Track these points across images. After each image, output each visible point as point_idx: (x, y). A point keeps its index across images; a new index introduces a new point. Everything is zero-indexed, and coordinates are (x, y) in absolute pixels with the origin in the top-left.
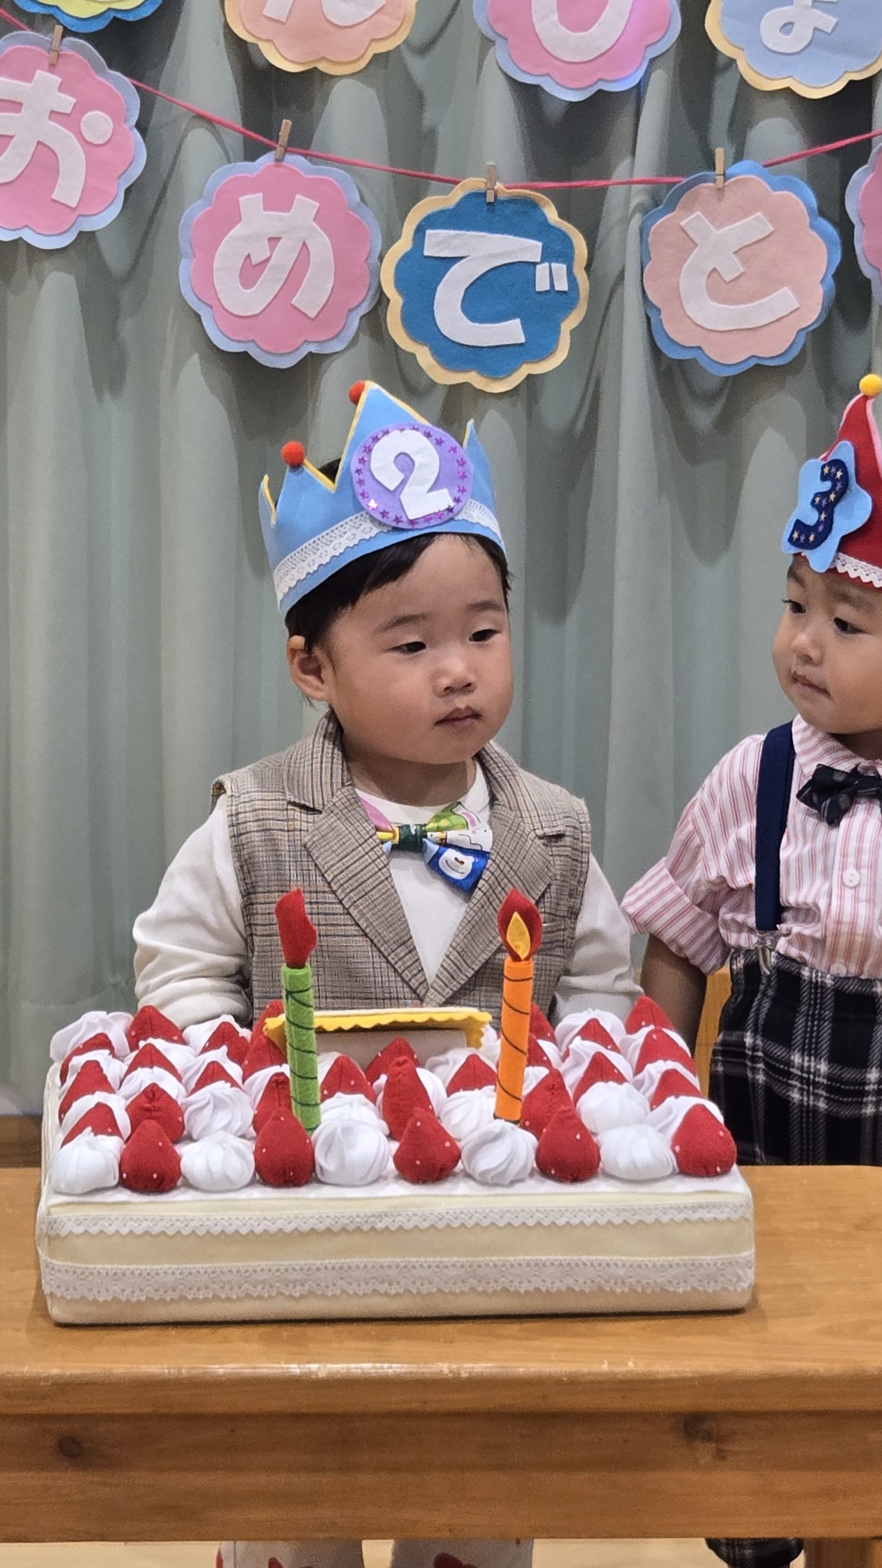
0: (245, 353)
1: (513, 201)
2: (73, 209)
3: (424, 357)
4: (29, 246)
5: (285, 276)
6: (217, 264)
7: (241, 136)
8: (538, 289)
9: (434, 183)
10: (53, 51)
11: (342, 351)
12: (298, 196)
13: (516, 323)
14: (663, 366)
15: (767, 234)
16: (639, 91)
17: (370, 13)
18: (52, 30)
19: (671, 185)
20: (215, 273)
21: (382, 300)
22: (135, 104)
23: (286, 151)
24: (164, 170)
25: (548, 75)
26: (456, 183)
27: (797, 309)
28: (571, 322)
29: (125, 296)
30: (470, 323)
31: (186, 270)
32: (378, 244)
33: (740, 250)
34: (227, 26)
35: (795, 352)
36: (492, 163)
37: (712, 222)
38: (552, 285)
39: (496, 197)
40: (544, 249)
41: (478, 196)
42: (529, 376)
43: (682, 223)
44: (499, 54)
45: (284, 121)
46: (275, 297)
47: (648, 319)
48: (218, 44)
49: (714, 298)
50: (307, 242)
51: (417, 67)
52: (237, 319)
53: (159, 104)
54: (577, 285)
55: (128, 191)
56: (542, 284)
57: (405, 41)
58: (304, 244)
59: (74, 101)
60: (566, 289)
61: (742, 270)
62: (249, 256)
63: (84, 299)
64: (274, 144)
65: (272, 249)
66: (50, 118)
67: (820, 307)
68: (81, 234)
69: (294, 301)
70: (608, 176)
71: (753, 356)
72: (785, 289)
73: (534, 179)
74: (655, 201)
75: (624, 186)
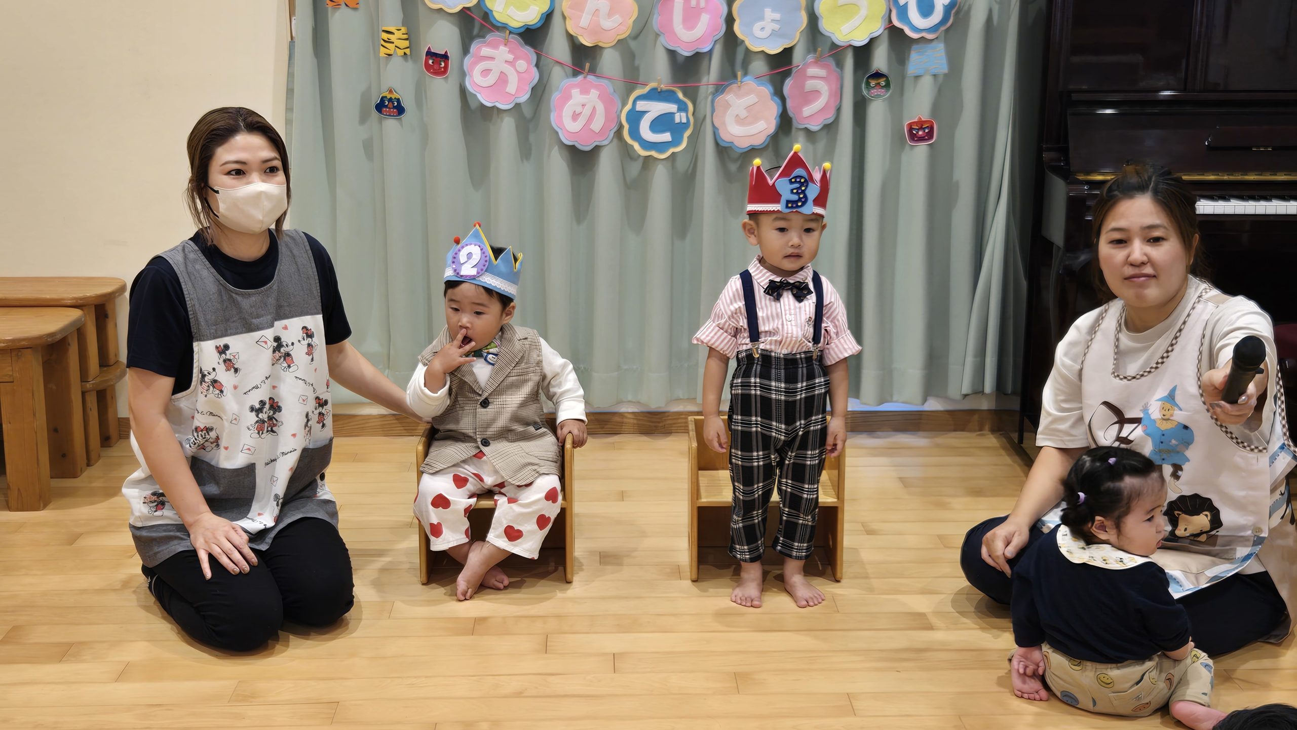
0: (574, 145)
1: (667, 91)
2: (513, 95)
3: (636, 146)
4: (498, 109)
5: (587, 118)
6: (564, 114)
7: (572, 69)
8: (676, 122)
9: (639, 85)
10: (505, 39)
11: (608, 145)
12: (592, 90)
13: (668, 134)
14: (720, 148)
15: (756, 102)
16: (710, 52)
17: (617, 25)
18: (505, 32)
19: (722, 85)
20: (563, 117)
21: (621, 126)
22: (534, 58)
23: (587, 74)
24: (545, 81)
25: (679, 46)
26: (647, 85)
27: (767, 128)
28: (688, 134)
29: (532, 125)
30: (652, 134)
31: (553, 116)
32: (620, 107)
33: (747, 107)
34: (567, 31)
35: (766, 143)
36: (659, 78)
37: (737, 98)
38: (681, 121)
39: (661, 89)
40: (678, 107)
41: (654, 89)
42: (673, 153)
43: (726, 99)
44: (662, 39)
45: (587, 64)
46: (584, 125)
47: (715, 132)
48: (563, 36)
49: (738, 124)
51: (633, 44)
52: (571, 133)
53: (543, 58)
54: (689, 121)
55: (532, 89)
56: (677, 120)
57: (629, 35)
58: (594, 107)
59: (513, 57)
60: (686, 121)
61: (747, 114)
62: (575, 111)
63: (517, 127)
64: (583, 72)
65: (583, 108)
66: (505, 63)
67: (774, 127)
68: (516, 104)
69: (591, 127)
70: (700, 82)
71: (751, 145)
72: (762, 121)
73: (674, 84)
74: (717, 91)
75: (706, 85)
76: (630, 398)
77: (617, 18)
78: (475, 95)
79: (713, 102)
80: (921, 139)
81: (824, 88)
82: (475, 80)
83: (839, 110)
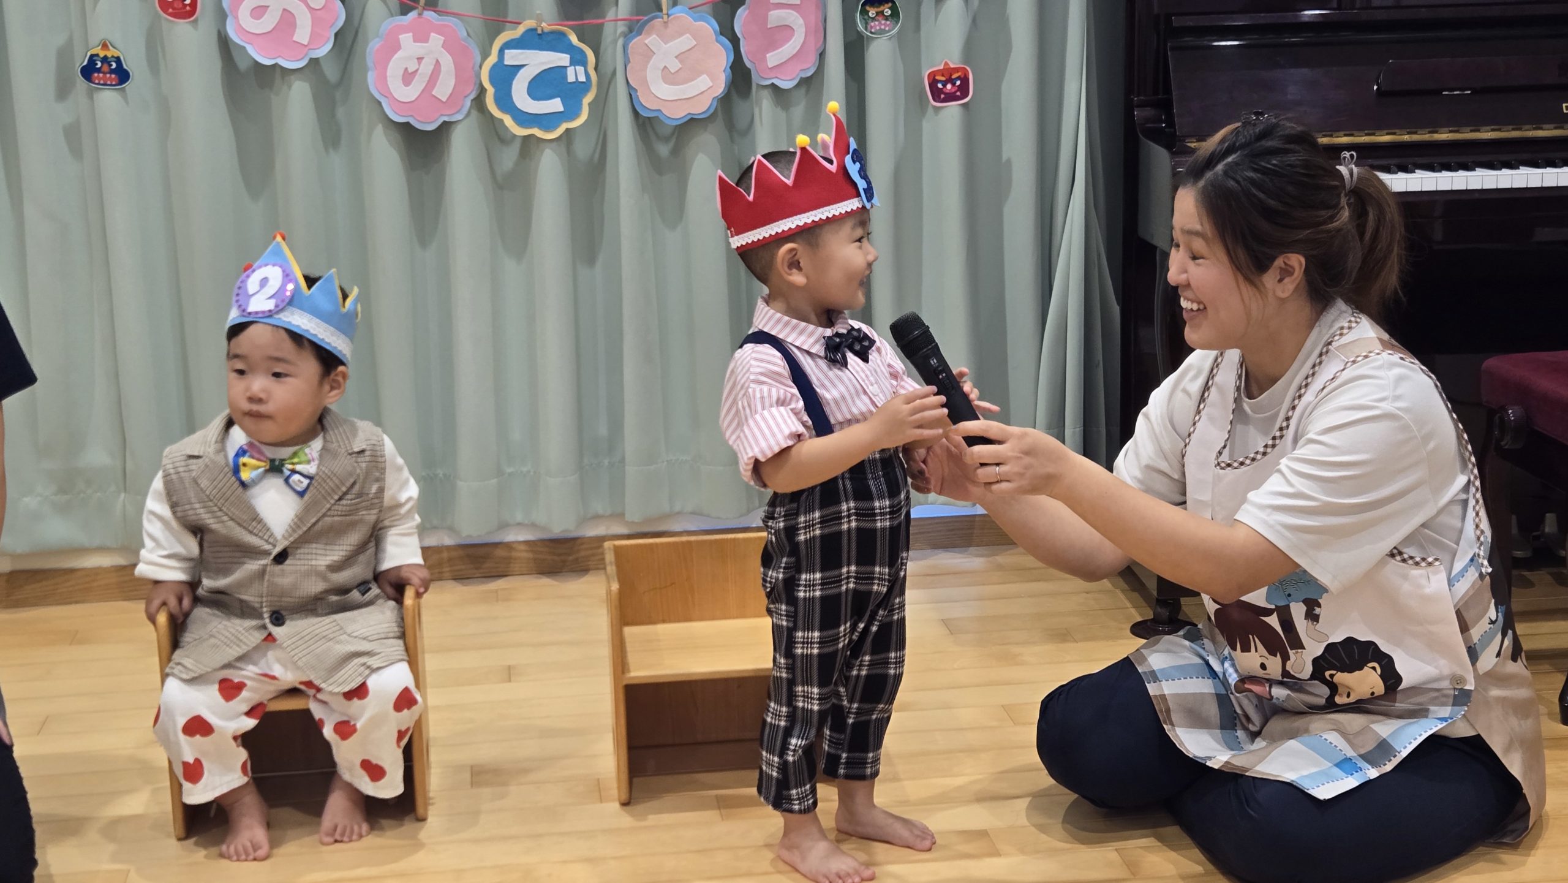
0: (408, 122)
1: (552, 32)
2: (306, 46)
3: (508, 121)
4: (283, 69)
5: (427, 79)
6: (389, 73)
7: (398, 1)
8: (569, 81)
9: (507, 24)
11: (462, 120)
12: (433, 34)
13: (558, 101)
14: (641, 121)
15: (693, 45)
19: (638, 21)
20: (388, 79)
21: (482, 90)
23: (424, 9)
24: (356, 22)
26: (520, 24)
27: (711, 87)
28: (587, 99)
29: (339, 94)
30: (533, 101)
31: (371, 77)
32: (479, 59)
33: (679, 55)
35: (712, 110)
36: (538, 12)
37: (662, 41)
38: (577, 79)
39: (542, 30)
40: (571, 58)
41: (532, 31)
42: (567, 130)
43: (646, 42)
46: (423, 90)
47: (631, 95)
49: (666, 83)
50: (439, 60)
52: (402, 104)
54: (590, 78)
55: (336, 35)
56: (571, 78)
60: (584, 80)
61: (681, 66)
62: (406, 69)
63: (315, 97)
64: (416, 5)
65: (419, 64)
67: (724, 86)
68: (311, 59)
69: (434, 93)
70: (604, 17)
71: (690, 114)
72: (705, 76)
73: (563, 20)
74: (631, 30)
75: (613, 22)
76: (519, 517)
78: (244, 48)
79: (625, 48)
80: (951, 97)
81: (796, 20)
82: (241, 22)
83: (822, 55)
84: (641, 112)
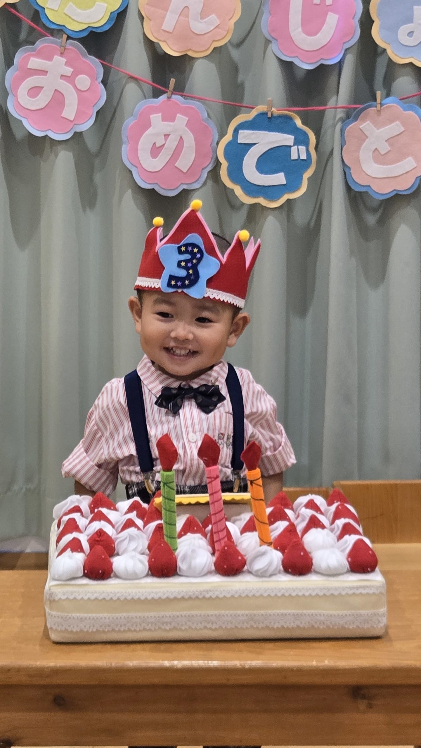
0: (153, 189)
1: (280, 116)
2: (72, 121)
3: (238, 191)
4: (51, 140)
5: (172, 153)
6: (140, 146)
7: (151, 87)
8: (292, 158)
9: (242, 108)
10: (62, 46)
11: (199, 188)
12: (178, 115)
13: (281, 175)
14: (352, 195)
15: (401, 131)
16: (340, 64)
17: (212, 28)
18: (62, 37)
19: (355, 109)
20: (139, 151)
21: (218, 164)
22: (101, 71)
23: (172, 93)
24: (115, 102)
25: (297, 57)
26: (253, 108)
27: (415, 168)
29: (97, 162)
30: (260, 175)
31: (125, 149)
32: (216, 138)
33: (388, 139)
34: (144, 35)
35: (415, 188)
36: (270, 99)
37: (375, 126)
38: (299, 156)
39: (272, 114)
40: (295, 139)
41: (263, 114)
42: (288, 200)
43: (361, 127)
44: (273, 47)
45: (172, 79)
46: (167, 163)
47: (345, 173)
48: (140, 43)
49: (376, 162)
50: (183, 137)
51: (235, 54)
52: (149, 173)
53: (112, 71)
54: (310, 156)
55: (98, 113)
56: (294, 156)
57: (229, 41)
58: (181, 137)
59: (72, 70)
60: (305, 158)
61: (389, 149)
62: (155, 143)
63: (77, 164)
64: (167, 90)
65: (166, 140)
66: (61, 78)
68: (75, 133)
69: (176, 165)
70: (326, 105)
71: (395, 190)
72: (410, 158)
73: (290, 107)
74: (348, 116)
75: (333, 110)
77: (213, 20)
78: (21, 121)
79: (342, 131)
82: (19, 100)
84: (353, 187)
